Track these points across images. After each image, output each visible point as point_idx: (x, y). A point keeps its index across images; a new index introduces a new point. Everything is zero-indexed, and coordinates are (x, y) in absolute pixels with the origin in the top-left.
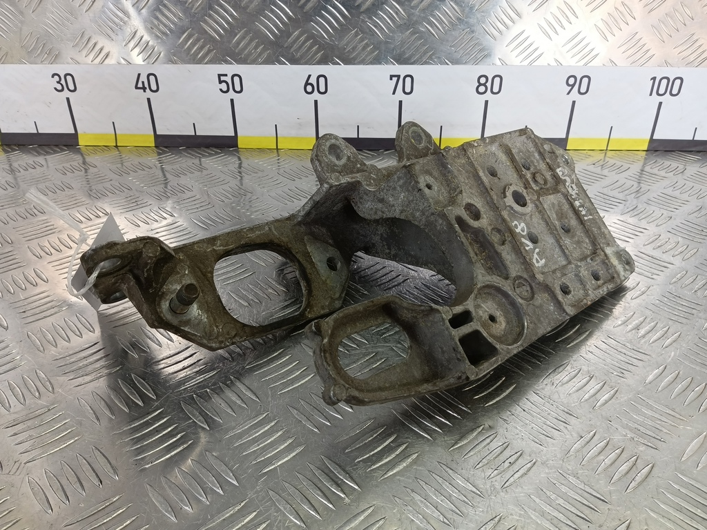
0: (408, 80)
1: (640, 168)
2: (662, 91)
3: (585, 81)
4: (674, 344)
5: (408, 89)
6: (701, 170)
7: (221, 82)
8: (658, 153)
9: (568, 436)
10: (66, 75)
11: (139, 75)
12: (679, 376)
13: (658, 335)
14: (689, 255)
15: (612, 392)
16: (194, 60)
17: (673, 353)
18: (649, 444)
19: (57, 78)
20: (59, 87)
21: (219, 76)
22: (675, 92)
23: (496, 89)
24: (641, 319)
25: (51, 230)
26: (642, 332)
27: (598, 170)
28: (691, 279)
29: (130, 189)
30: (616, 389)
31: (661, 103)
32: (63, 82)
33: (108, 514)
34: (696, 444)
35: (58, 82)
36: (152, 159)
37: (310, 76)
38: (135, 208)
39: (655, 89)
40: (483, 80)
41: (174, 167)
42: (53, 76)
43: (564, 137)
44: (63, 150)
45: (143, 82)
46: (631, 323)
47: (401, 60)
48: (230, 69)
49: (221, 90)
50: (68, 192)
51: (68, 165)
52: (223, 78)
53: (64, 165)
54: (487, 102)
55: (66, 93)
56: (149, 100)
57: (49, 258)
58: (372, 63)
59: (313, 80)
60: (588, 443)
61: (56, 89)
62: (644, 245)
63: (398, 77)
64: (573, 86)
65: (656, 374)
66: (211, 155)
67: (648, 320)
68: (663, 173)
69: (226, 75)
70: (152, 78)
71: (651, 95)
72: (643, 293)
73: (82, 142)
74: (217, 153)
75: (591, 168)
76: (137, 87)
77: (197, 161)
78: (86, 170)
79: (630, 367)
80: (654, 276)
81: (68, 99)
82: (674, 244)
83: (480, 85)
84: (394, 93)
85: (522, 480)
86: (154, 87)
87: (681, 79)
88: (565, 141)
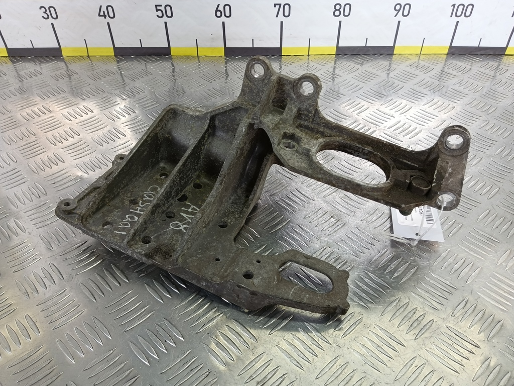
0: (287, 7)
1: (441, 69)
2: (459, 14)
3: (407, 7)
5: (287, 14)
7: (157, 10)
8: (454, 56)
9: (372, 252)
10: (50, 8)
11: (101, 7)
18: (417, 256)
19: (43, 10)
20: (46, 16)
21: (156, 6)
22: (468, 14)
23: (347, 13)
25: (58, 124)
27: (413, 70)
29: (104, 92)
31: (458, 22)
32: (48, 12)
35: (45, 12)
36: (113, 66)
37: (219, 5)
38: (108, 106)
39: (454, 12)
40: (338, 7)
41: (130, 73)
42: (41, 8)
43: (392, 45)
44: (52, 60)
45: (104, 12)
49: (158, 16)
50: (63, 95)
51: (58, 73)
52: (158, 8)
53: (56, 73)
54: (340, 22)
55: (51, 20)
56: (108, 24)
57: (62, 146)
59: (221, 8)
60: (383, 255)
61: (43, 17)
62: (434, 128)
63: (280, 5)
64: (399, 11)
66: (153, 62)
68: (455, 73)
69: (161, 6)
70: (110, 9)
71: (451, 16)
73: (65, 54)
74: (157, 60)
75: (408, 69)
76: (100, 15)
77: (144, 68)
78: (70, 76)
81: (52, 24)
83: (336, 10)
84: (277, 16)
86: (112, 15)
87: (473, 5)
88: (393, 48)
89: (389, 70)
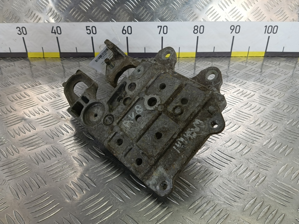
0: (165, 28)
1: (262, 63)
2: (269, 32)
3: (238, 27)
4: (275, 131)
5: (165, 32)
6: (286, 64)
7: (87, 30)
8: (268, 57)
9: (231, 166)
10: (22, 28)
11: (53, 27)
12: (277, 142)
13: (268, 127)
14: (281, 96)
15: (249, 149)
16: (76, 20)
17: (274, 134)
18: (264, 168)
19: (18, 29)
20: (20, 33)
21: (87, 27)
22: (275, 32)
23: (201, 31)
24: (261, 121)
25: (17, 90)
26: (262, 126)
27: (244, 64)
28: (282, 106)
29: (50, 74)
30: (251, 148)
31: (269, 37)
32: (21, 30)
33: (42, 199)
34: (283, 168)
35: (19, 31)
36: (59, 62)
37: (124, 27)
38: (52, 81)
39: (267, 31)
40: (196, 28)
41: (68, 65)
42: (17, 28)
43: (230, 51)
44: (21, 59)
45: (55, 30)
46: (257, 123)
47: (162, 20)
48: (91, 24)
49: (87, 33)
50: (24, 76)
52: (88, 28)
53: (22, 65)
54: (198, 37)
55: (23, 35)
56: (57, 38)
57: (16, 102)
58: (150, 21)
59: (126, 28)
60: (239, 168)
61: (18, 33)
62: (263, 93)
63: (161, 27)
64: (233, 30)
65: (267, 142)
66: (83, 60)
67: (264, 121)
68: (270, 65)
70: (58, 28)
71: (265, 33)
72: (262, 111)
73: (29, 56)
74: (86, 60)
75: (241, 64)
76: (52, 32)
77: (77, 63)
78: (31, 67)
79: (257, 140)
80: (267, 105)
81: (23, 38)
82: (275, 92)
83: (195, 30)
84: (159, 33)
85: (212, 183)
86: (59, 32)
87: (277, 26)
88: (230, 53)
89: (229, 64)
